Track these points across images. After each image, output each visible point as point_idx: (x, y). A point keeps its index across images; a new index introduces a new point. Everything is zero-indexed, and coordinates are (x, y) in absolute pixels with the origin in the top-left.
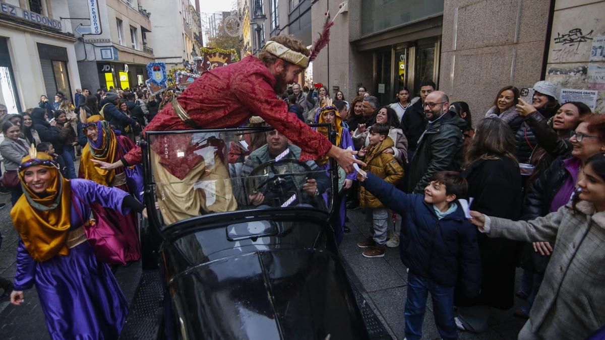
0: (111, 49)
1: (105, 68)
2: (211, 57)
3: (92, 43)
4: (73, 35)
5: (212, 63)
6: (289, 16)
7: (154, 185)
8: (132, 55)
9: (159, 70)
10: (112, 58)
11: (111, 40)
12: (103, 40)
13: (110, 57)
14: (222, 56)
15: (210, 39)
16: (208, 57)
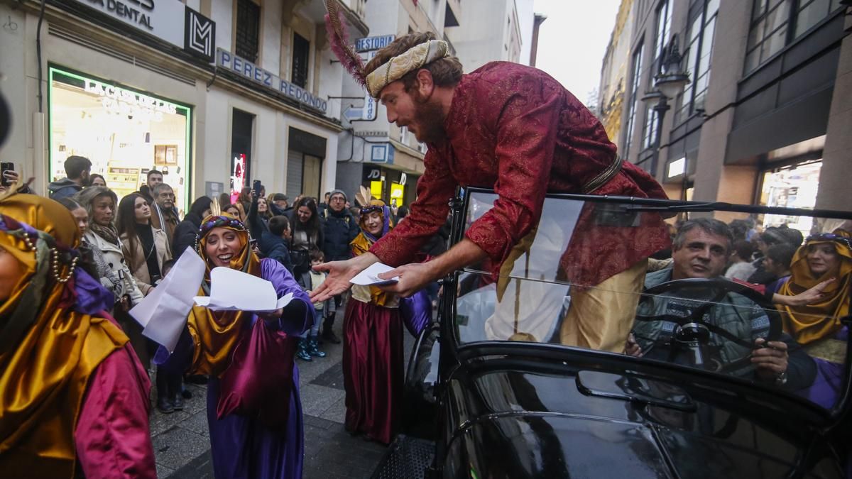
0: (385, 147)
1: (373, 174)
3: (362, 137)
4: (340, 123)
8: (415, 159)
10: (384, 160)
11: (388, 134)
12: (378, 133)
13: (382, 158)
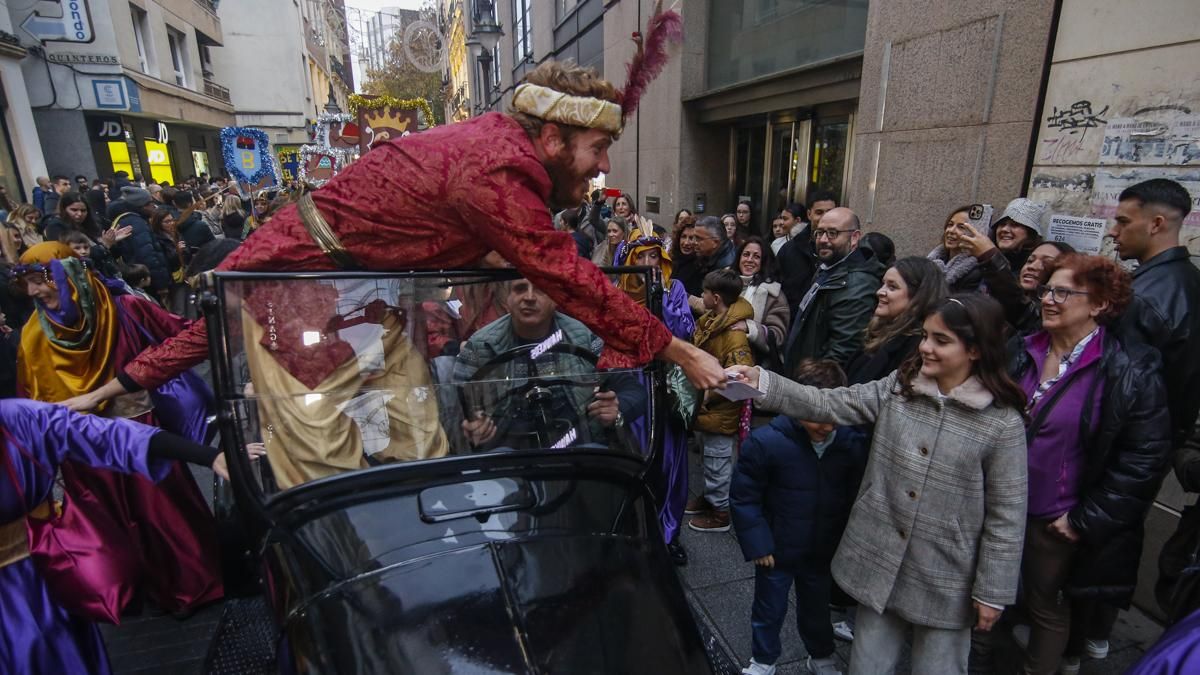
0: (119, 83)
1: (108, 128)
2: (373, 117)
3: (68, 63)
4: (15, 41)
5: (377, 130)
6: (556, 32)
7: (241, 401)
8: (176, 100)
9: (251, 147)
10: (124, 106)
11: (119, 59)
12: (98, 58)
13: (120, 102)
14: (398, 115)
15: (370, 74)
16: (367, 116)
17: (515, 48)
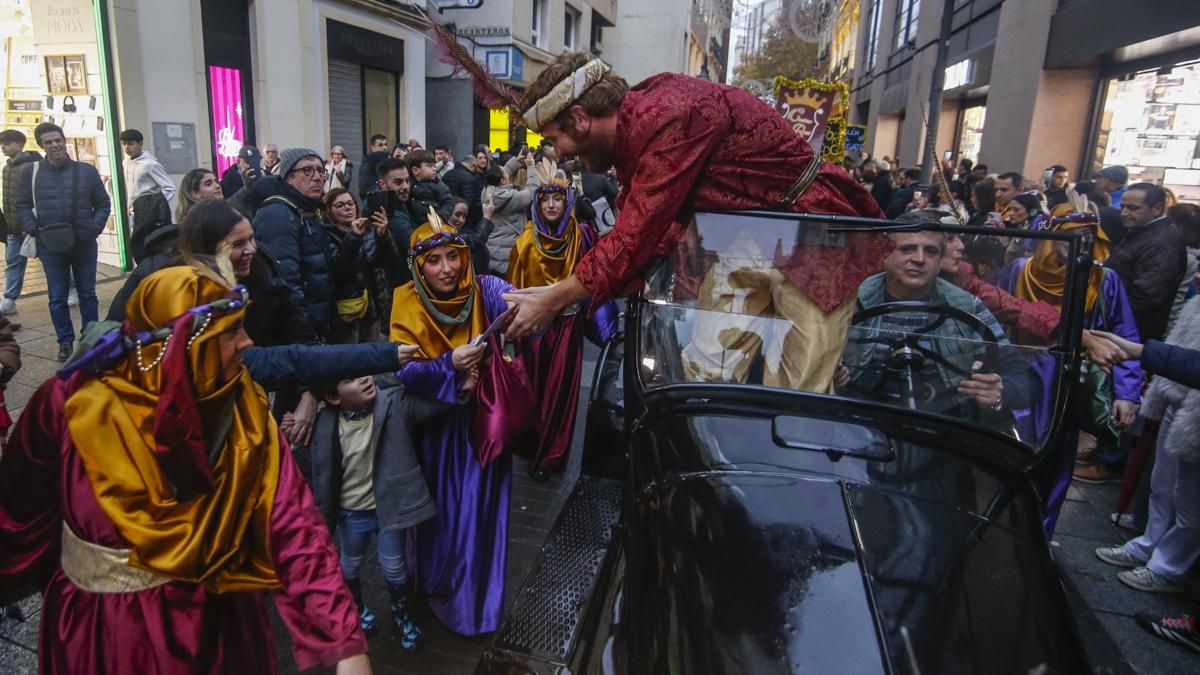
0: (507, 53)
2: (792, 95)
3: (470, 36)
5: (793, 107)
10: (506, 75)
11: (511, 32)
12: (495, 30)
13: (503, 71)
14: (816, 95)
16: (787, 95)
17: (895, 37)
